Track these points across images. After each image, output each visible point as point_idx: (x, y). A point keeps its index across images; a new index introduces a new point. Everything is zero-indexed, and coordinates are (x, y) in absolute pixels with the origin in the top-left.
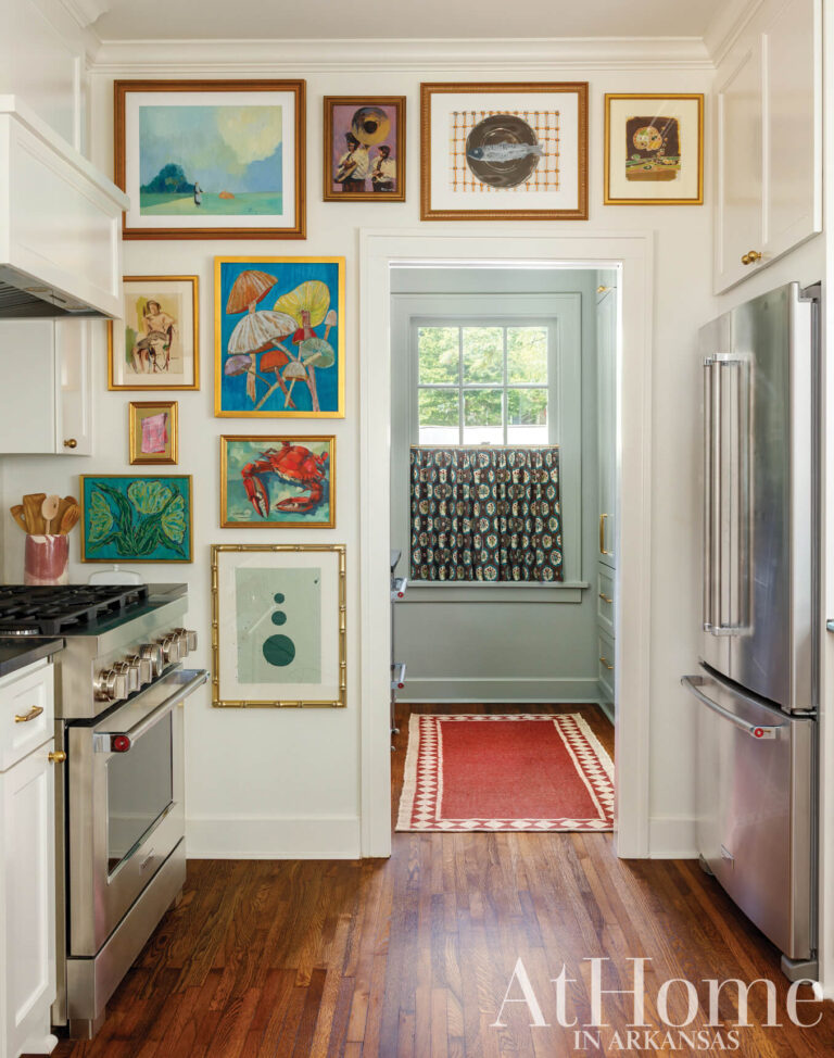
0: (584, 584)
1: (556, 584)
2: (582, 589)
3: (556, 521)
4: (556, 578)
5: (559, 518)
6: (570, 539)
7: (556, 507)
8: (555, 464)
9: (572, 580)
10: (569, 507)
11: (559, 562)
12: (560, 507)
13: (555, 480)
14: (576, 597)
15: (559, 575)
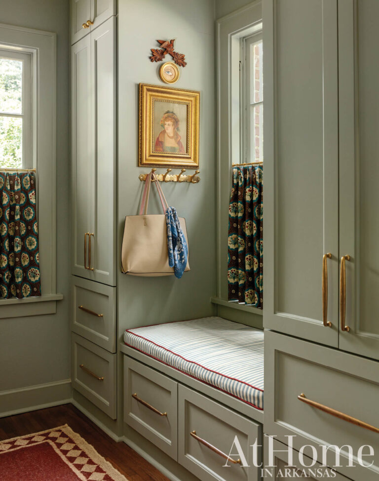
0: (59, 296)
1: (34, 299)
2: (57, 301)
3: (34, 239)
4: (33, 294)
5: (37, 236)
6: (47, 256)
7: (35, 228)
8: (33, 187)
9: (49, 294)
10: (46, 226)
11: (37, 278)
12: (38, 227)
13: (33, 201)
14: (51, 308)
15: (36, 290)
